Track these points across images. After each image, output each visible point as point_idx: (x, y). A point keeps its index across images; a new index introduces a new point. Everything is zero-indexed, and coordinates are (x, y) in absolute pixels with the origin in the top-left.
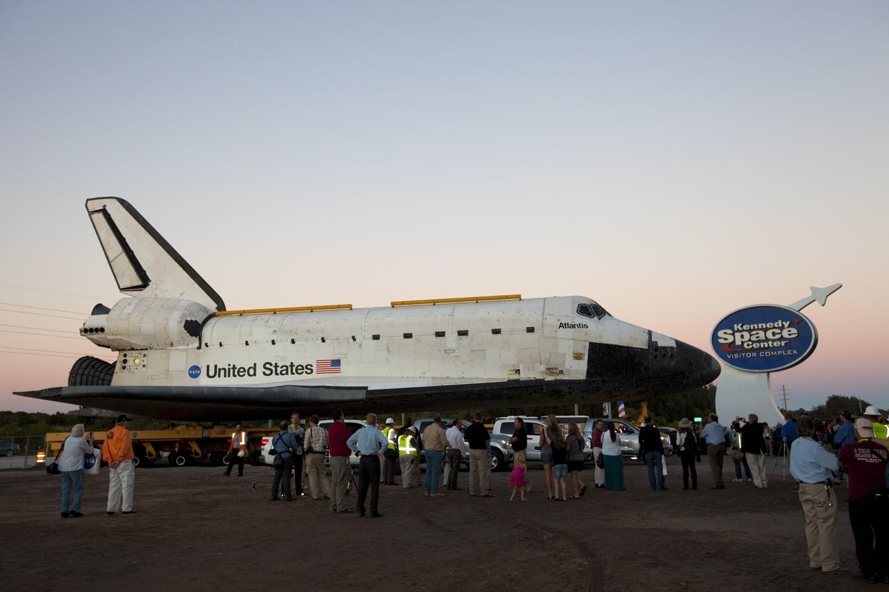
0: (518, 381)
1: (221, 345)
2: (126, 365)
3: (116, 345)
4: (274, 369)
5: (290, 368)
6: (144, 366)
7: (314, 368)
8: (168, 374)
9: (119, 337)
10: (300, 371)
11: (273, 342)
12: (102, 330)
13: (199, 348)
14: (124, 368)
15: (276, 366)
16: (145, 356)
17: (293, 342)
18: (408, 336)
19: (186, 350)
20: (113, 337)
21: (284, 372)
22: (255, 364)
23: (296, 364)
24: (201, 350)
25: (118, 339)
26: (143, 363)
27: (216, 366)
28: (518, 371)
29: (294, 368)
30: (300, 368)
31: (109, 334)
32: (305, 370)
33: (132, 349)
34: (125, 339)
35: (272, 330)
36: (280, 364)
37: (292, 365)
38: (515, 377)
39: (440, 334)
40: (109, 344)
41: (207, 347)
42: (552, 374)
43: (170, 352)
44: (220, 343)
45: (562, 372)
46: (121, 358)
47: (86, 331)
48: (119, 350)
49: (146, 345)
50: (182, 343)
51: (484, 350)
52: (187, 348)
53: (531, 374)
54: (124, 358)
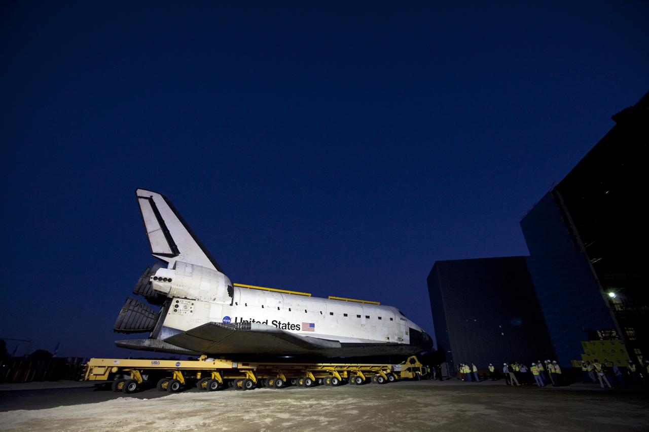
0: (389, 342)
1: (246, 305)
2: (177, 309)
3: (175, 293)
4: (278, 325)
5: (287, 326)
6: (191, 312)
7: (301, 327)
9: (181, 288)
10: (293, 328)
11: (279, 309)
12: (170, 280)
13: (231, 305)
14: (175, 311)
15: (280, 323)
16: (193, 304)
17: (290, 310)
18: (345, 315)
19: (222, 305)
20: (177, 287)
21: (284, 328)
22: (267, 321)
23: (291, 323)
24: (233, 307)
25: (180, 289)
26: (191, 310)
27: (242, 319)
28: (388, 338)
29: (290, 326)
30: (293, 326)
31: (174, 284)
32: (296, 328)
33: (186, 298)
34: (185, 290)
35: (278, 301)
36: (282, 323)
37: (289, 324)
38: (387, 341)
39: (359, 316)
40: (169, 292)
41: (237, 305)
42: (400, 340)
43: (212, 305)
44: (246, 304)
45: (403, 340)
46: (174, 303)
47: (155, 278)
48: (174, 297)
49: (196, 297)
50: (222, 299)
51: (376, 326)
52: (223, 303)
53: (393, 340)
54: (176, 304)
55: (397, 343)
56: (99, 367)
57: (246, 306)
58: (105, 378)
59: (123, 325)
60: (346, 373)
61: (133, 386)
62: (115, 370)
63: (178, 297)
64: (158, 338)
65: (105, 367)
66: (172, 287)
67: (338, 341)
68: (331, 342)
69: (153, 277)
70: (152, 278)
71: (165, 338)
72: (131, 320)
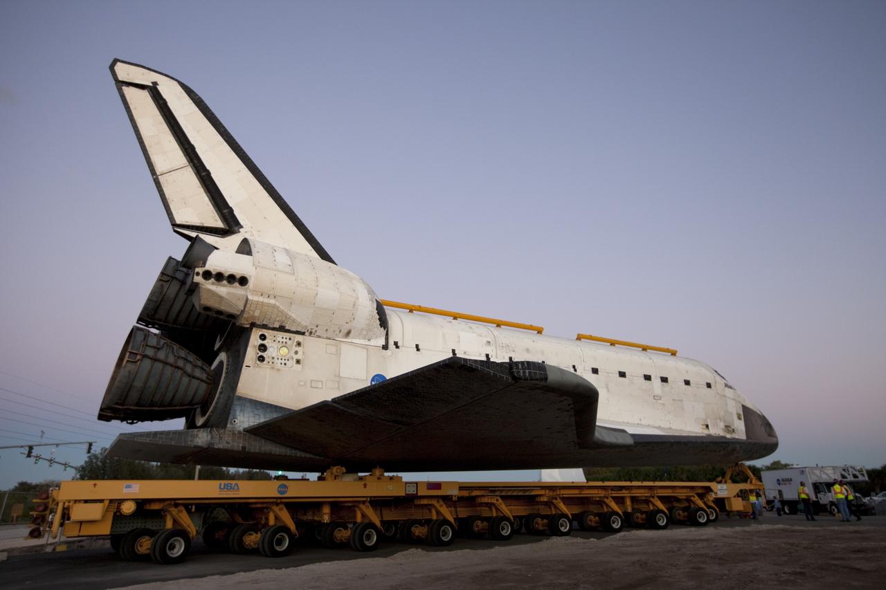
0: (709, 436)
2: (264, 354)
3: (257, 314)
6: (298, 362)
8: (339, 382)
9: (272, 301)
11: (489, 357)
12: (243, 281)
13: (385, 347)
14: (261, 359)
16: (299, 344)
18: (622, 375)
19: (366, 347)
20: (261, 299)
24: (388, 352)
25: (269, 305)
26: (296, 357)
28: (708, 427)
31: (255, 292)
33: (282, 329)
34: (282, 307)
35: (485, 340)
38: (706, 432)
39: (648, 378)
40: (243, 312)
41: (397, 347)
42: (729, 432)
43: (344, 347)
44: (417, 346)
45: (733, 430)
46: (254, 340)
47: (207, 275)
48: (253, 325)
49: (306, 327)
50: (364, 332)
51: (682, 400)
52: (368, 343)
53: (717, 431)
54: (261, 342)
55: (724, 437)
56: (86, 501)
57: (418, 350)
58: (105, 529)
59: (134, 395)
60: (628, 502)
61: (177, 546)
62: (129, 508)
63: (265, 327)
64: (229, 425)
65: (101, 501)
66: (250, 297)
67: (623, 431)
68: (615, 433)
69: (200, 270)
70: (198, 274)
71: (246, 425)
72: (152, 383)
